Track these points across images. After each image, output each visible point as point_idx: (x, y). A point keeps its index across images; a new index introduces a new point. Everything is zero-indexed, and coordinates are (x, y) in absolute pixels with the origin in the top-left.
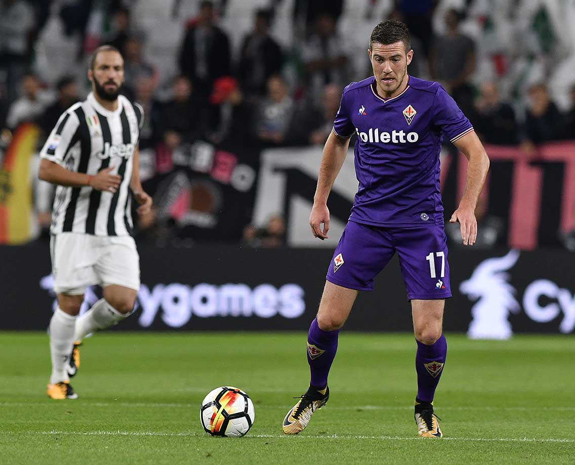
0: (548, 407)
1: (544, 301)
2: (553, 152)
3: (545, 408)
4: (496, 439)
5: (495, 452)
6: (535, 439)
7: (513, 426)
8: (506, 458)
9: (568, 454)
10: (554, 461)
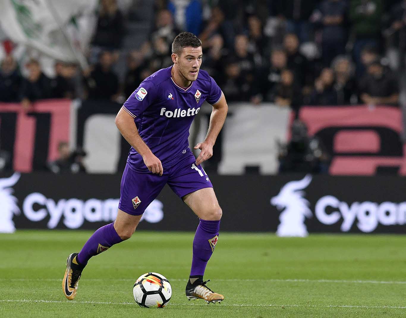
0: (40, 279)
1: (36, 207)
2: (42, 107)
3: (38, 279)
4: (5, 300)
5: (4, 309)
6: (32, 300)
7: (16, 291)
8: (12, 313)
9: (53, 310)
10: (44, 315)
